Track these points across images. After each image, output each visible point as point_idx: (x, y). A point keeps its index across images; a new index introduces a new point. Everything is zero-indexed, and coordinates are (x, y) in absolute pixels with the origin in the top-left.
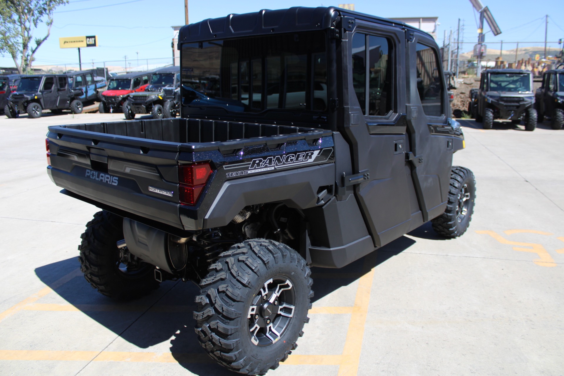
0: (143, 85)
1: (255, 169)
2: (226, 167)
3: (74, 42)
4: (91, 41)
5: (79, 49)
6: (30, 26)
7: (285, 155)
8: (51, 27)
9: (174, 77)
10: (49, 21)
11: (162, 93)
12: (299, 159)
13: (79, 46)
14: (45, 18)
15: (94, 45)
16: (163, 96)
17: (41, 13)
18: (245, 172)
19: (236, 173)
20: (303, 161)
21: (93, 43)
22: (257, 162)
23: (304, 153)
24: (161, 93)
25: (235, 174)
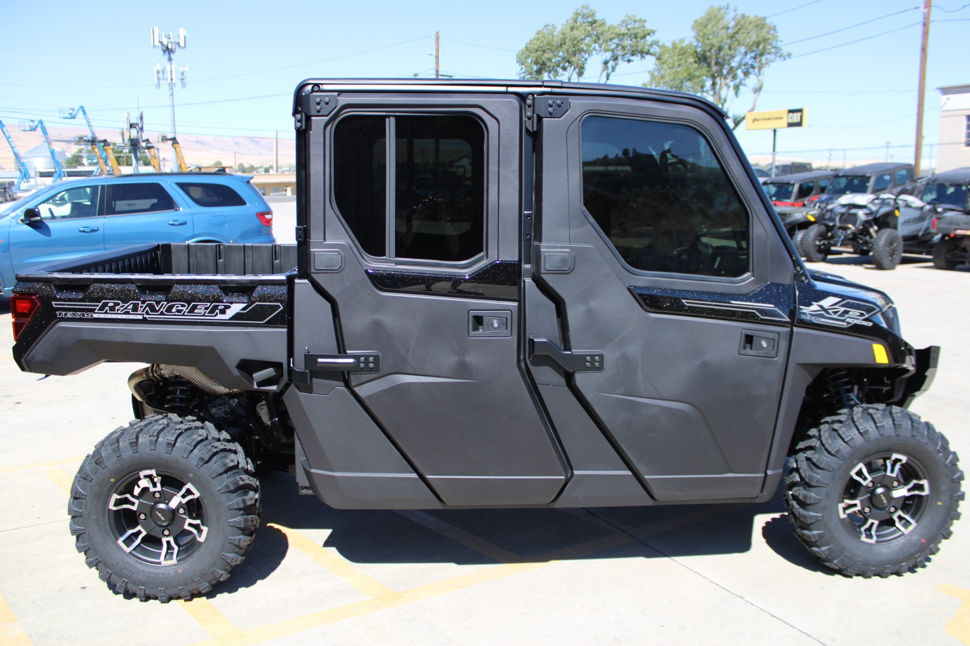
0: (817, 194)
1: (106, 313)
2: (55, 304)
3: (768, 119)
4: (796, 118)
5: (775, 131)
6: (726, 97)
7: (166, 303)
8: (758, 95)
9: (868, 181)
10: (757, 86)
11: (817, 210)
12: (195, 312)
13: (775, 127)
14: (752, 81)
15: (799, 124)
16: (817, 215)
17: (746, 74)
18: (88, 314)
19: (73, 314)
20: (204, 315)
21: (798, 120)
22: (111, 304)
23: (209, 304)
24: (815, 210)
25: (71, 315)
